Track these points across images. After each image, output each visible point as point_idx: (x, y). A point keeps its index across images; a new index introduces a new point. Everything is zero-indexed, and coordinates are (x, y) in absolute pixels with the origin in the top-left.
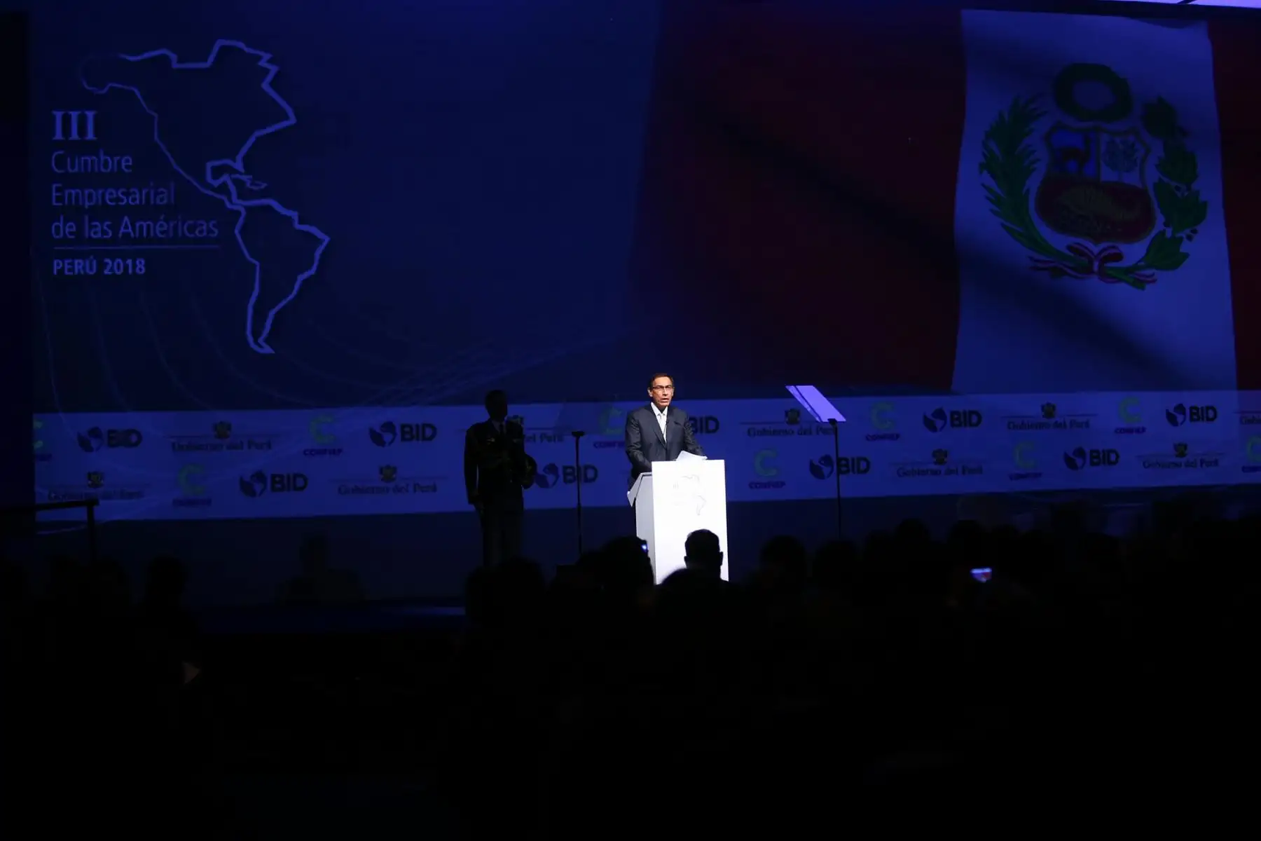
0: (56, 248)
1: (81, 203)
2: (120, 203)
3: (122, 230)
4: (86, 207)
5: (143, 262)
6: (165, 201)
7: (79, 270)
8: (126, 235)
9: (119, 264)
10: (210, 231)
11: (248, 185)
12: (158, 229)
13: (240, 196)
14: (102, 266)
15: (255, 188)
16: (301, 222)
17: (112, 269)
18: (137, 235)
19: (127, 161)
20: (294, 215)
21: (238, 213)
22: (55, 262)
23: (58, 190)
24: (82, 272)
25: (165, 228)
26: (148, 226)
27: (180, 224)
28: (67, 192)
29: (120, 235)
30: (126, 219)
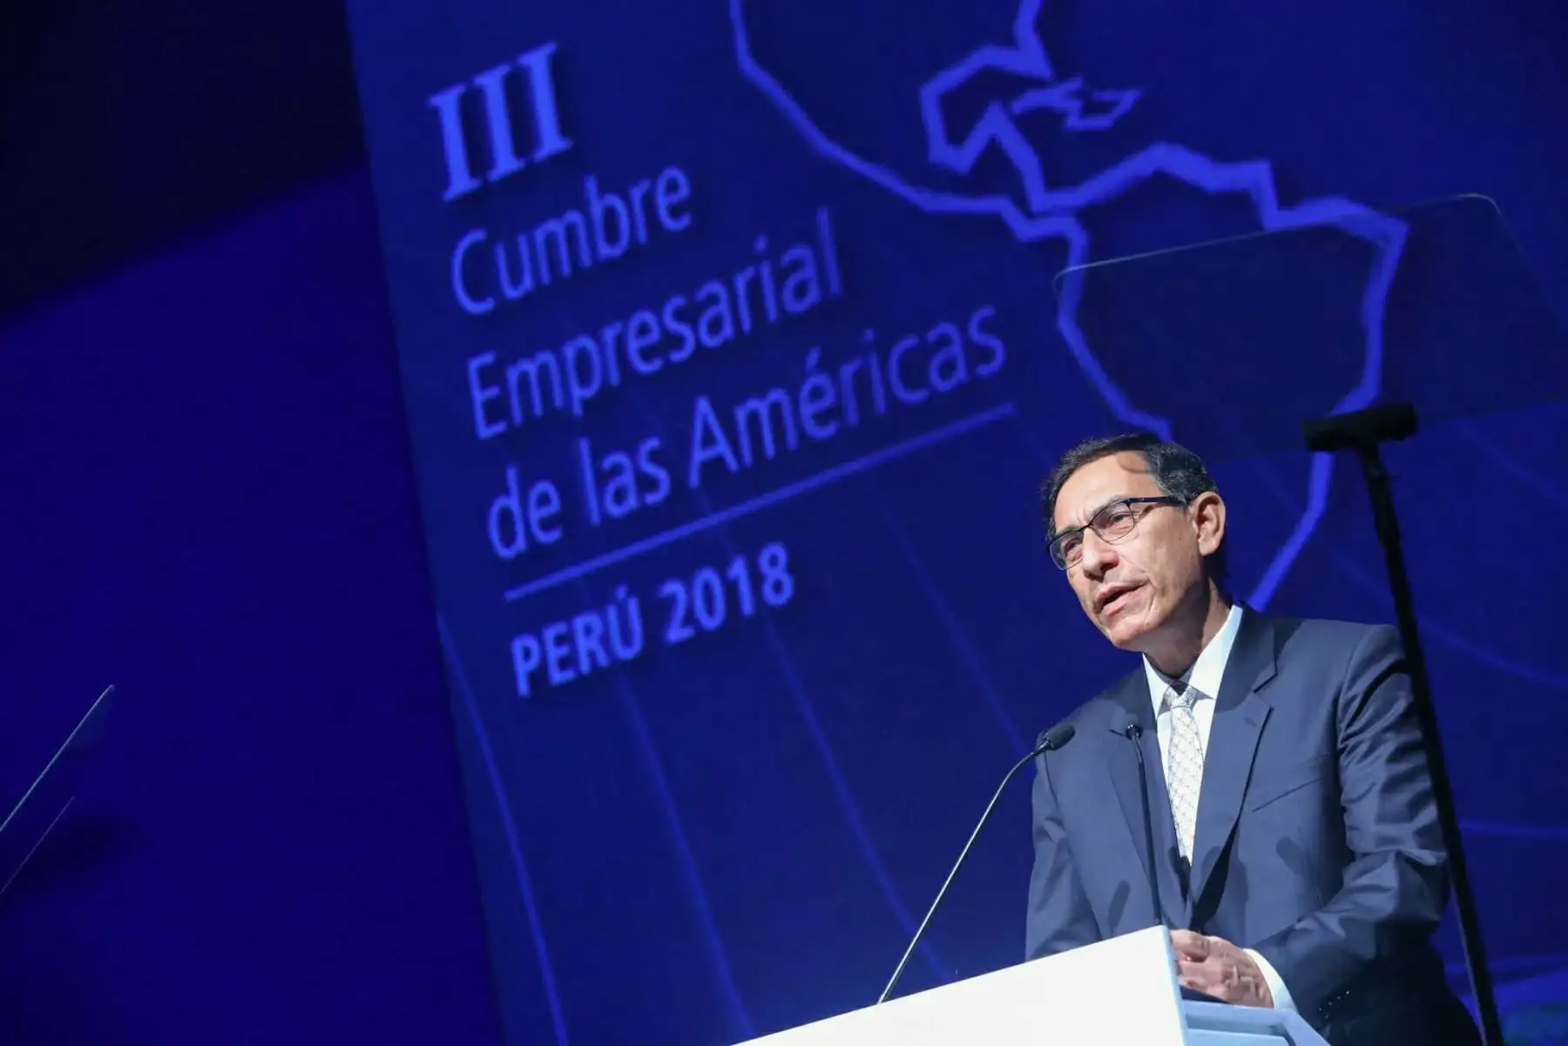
0: (512, 595)
1: (558, 401)
2: (678, 356)
3: (699, 455)
4: (578, 409)
5: (782, 556)
6: (813, 295)
7: (592, 656)
8: (714, 467)
9: (707, 589)
10: (979, 354)
11: (1074, 122)
12: (807, 410)
13: (1053, 181)
14: (657, 612)
15: (1100, 122)
16: (1287, 198)
17: (690, 619)
18: (748, 457)
19: (672, 187)
20: (1255, 176)
21: (1055, 248)
22: (518, 646)
23: (490, 376)
24: (602, 659)
25: (827, 401)
26: (775, 410)
27: (874, 362)
28: (513, 376)
29: (694, 479)
30: (703, 406)
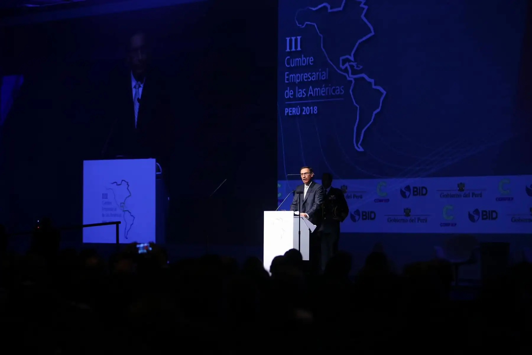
0: (286, 103)
1: (295, 81)
2: (309, 80)
3: (309, 93)
4: (297, 83)
5: (316, 107)
6: (325, 78)
7: (294, 113)
8: (311, 95)
9: (308, 109)
10: (341, 91)
11: (355, 68)
12: (322, 92)
13: (352, 74)
14: (302, 110)
15: (358, 69)
16: (375, 85)
17: (305, 112)
18: (315, 95)
19: (312, 59)
20: (372, 81)
21: (351, 81)
22: (286, 109)
23: (288, 75)
24: (295, 114)
25: (324, 91)
26: (319, 90)
27: (330, 88)
28: (290, 76)
29: (309, 95)
30: (311, 87)
